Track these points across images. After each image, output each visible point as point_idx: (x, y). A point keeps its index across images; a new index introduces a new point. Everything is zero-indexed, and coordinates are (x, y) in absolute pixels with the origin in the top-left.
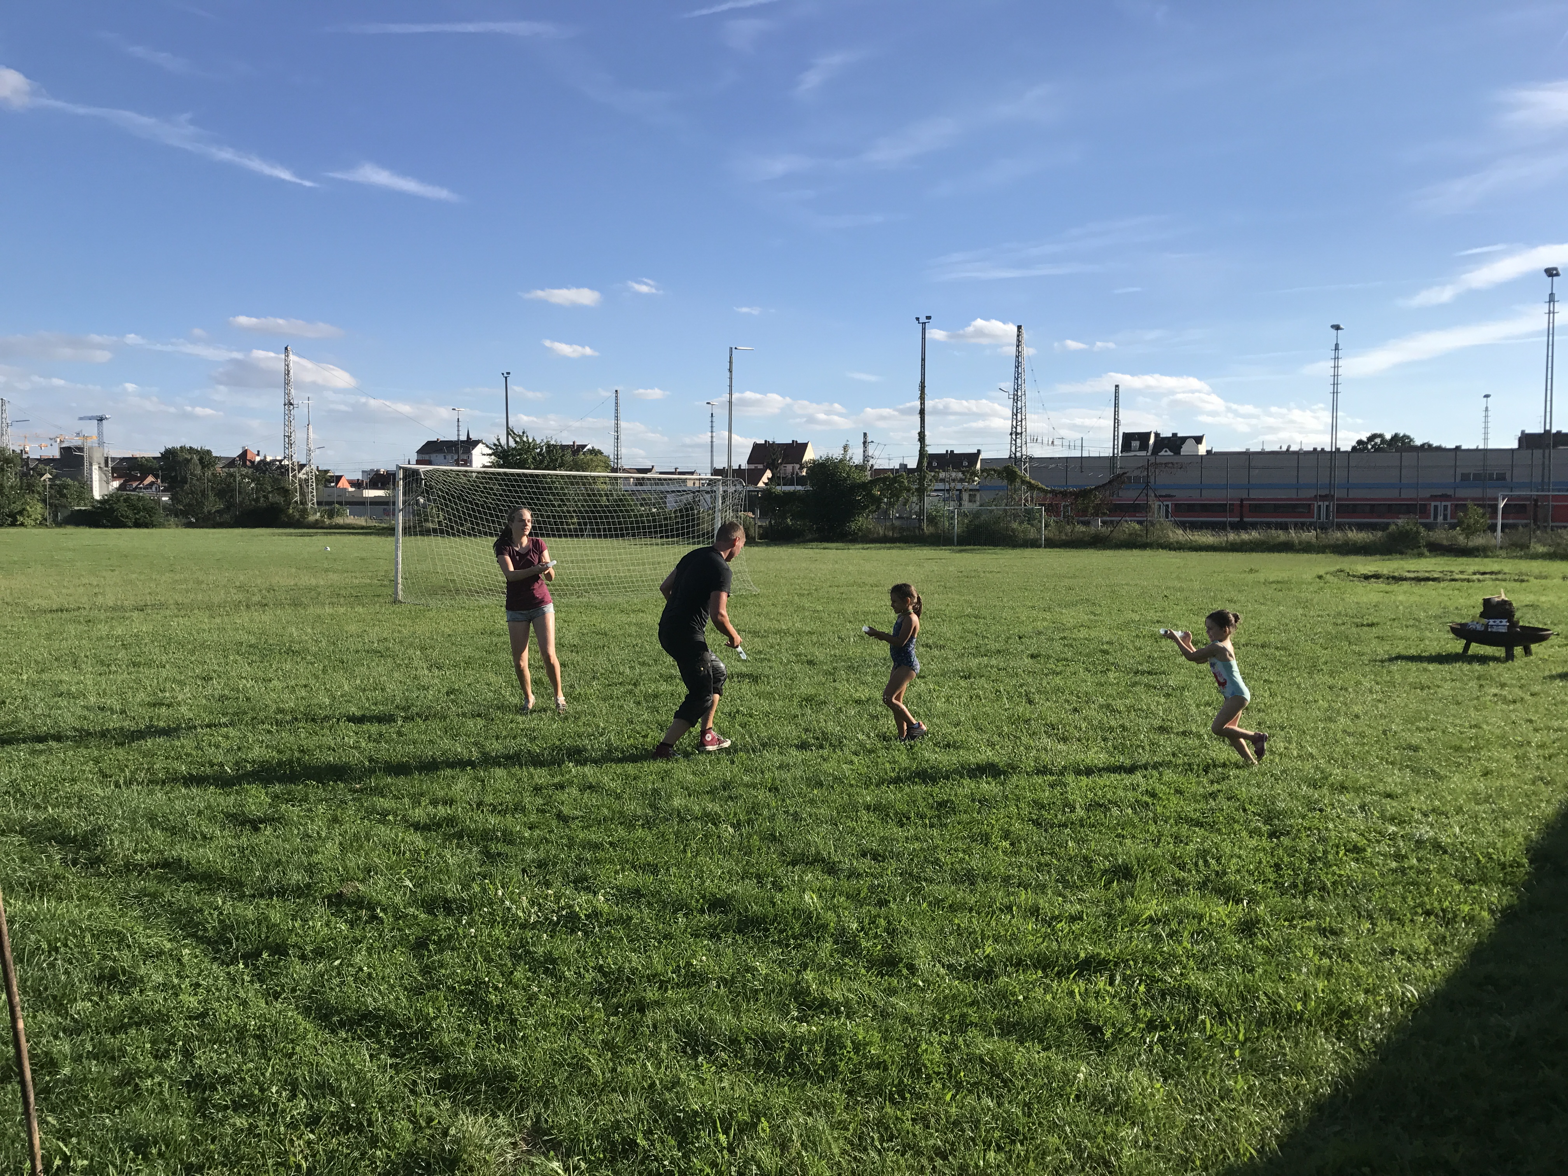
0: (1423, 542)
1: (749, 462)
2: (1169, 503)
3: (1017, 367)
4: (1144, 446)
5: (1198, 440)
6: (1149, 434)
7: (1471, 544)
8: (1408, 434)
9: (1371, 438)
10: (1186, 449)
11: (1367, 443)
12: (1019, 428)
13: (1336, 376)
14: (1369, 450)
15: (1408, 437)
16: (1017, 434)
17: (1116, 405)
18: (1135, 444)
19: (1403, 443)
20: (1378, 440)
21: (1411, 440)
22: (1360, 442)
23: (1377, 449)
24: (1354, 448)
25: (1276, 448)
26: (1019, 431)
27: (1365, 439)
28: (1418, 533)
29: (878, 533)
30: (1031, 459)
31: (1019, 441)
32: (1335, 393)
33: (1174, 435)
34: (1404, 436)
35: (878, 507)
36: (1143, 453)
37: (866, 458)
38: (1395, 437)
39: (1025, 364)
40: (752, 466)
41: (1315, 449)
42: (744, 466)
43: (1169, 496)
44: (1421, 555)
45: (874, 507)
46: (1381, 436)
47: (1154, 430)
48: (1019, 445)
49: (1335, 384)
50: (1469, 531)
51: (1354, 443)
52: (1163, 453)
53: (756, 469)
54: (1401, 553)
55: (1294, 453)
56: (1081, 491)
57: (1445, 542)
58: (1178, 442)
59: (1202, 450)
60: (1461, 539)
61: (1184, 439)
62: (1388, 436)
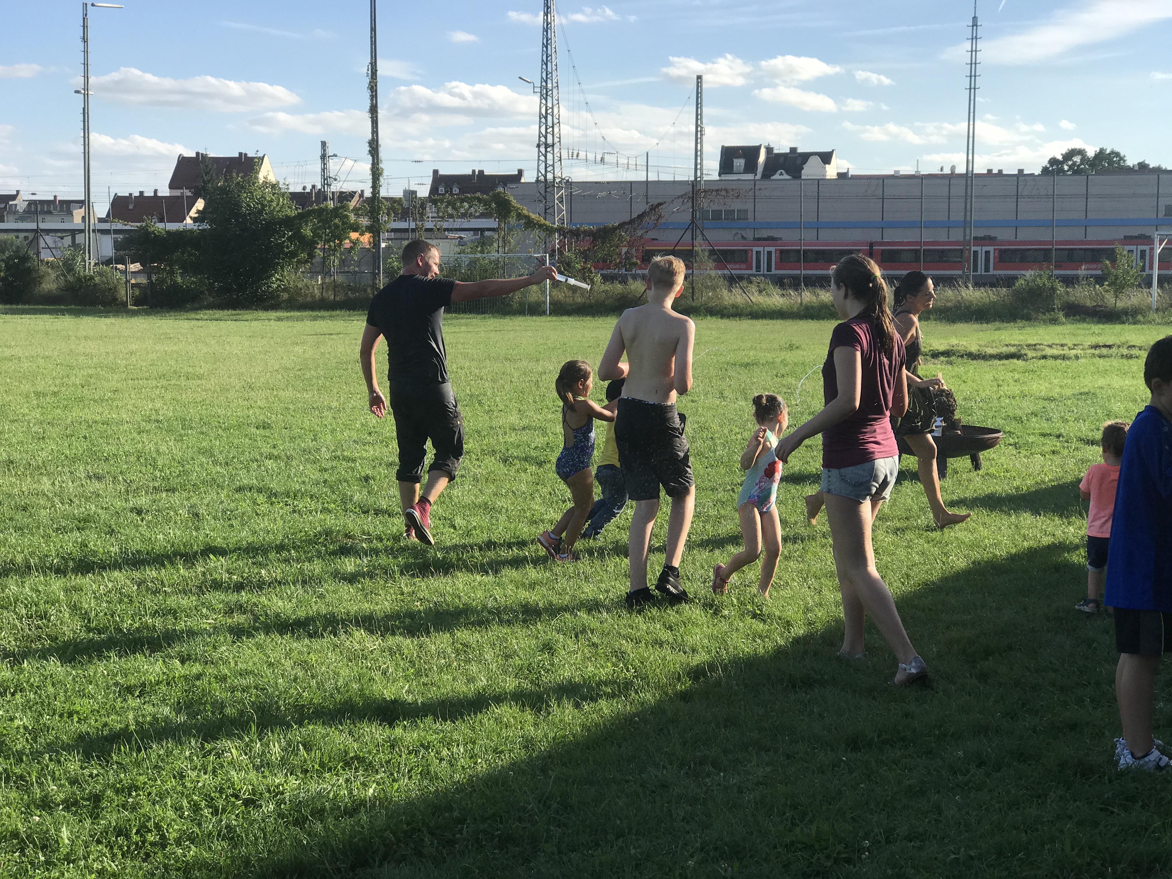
0: (1057, 303)
1: (172, 186)
2: (773, 249)
3: (546, 46)
4: (751, 166)
5: (826, 158)
6: (757, 149)
7: (1120, 305)
8: (1117, 149)
9: (1070, 155)
10: (809, 170)
11: (1062, 163)
12: (550, 137)
13: (973, 64)
14: (1064, 172)
15: (1117, 154)
16: (547, 146)
17: (699, 105)
18: (739, 163)
19: (1111, 163)
20: (1077, 159)
21: (1122, 159)
22: (1053, 161)
23: (1077, 171)
24: (1045, 170)
25: (936, 171)
26: (550, 141)
27: (1060, 158)
28: (1053, 289)
29: (313, 296)
30: (569, 184)
31: (550, 156)
32: (972, 89)
33: (793, 150)
34: (1113, 152)
35: (311, 256)
36: (750, 177)
37: (326, 180)
38: (1101, 155)
39: (557, 41)
40: (177, 193)
41: (990, 171)
42: (165, 191)
43: (772, 239)
44: (1054, 321)
45: (303, 255)
46: (1081, 152)
47: (764, 144)
48: (550, 162)
49: (973, 76)
50: (1119, 287)
51: (1045, 163)
52: (776, 176)
53: (181, 197)
54: (1028, 318)
55: (960, 176)
56: (599, 230)
57: (1089, 303)
58: (799, 162)
59: (831, 171)
60: (1110, 299)
61: (806, 157)
62: (1091, 153)
